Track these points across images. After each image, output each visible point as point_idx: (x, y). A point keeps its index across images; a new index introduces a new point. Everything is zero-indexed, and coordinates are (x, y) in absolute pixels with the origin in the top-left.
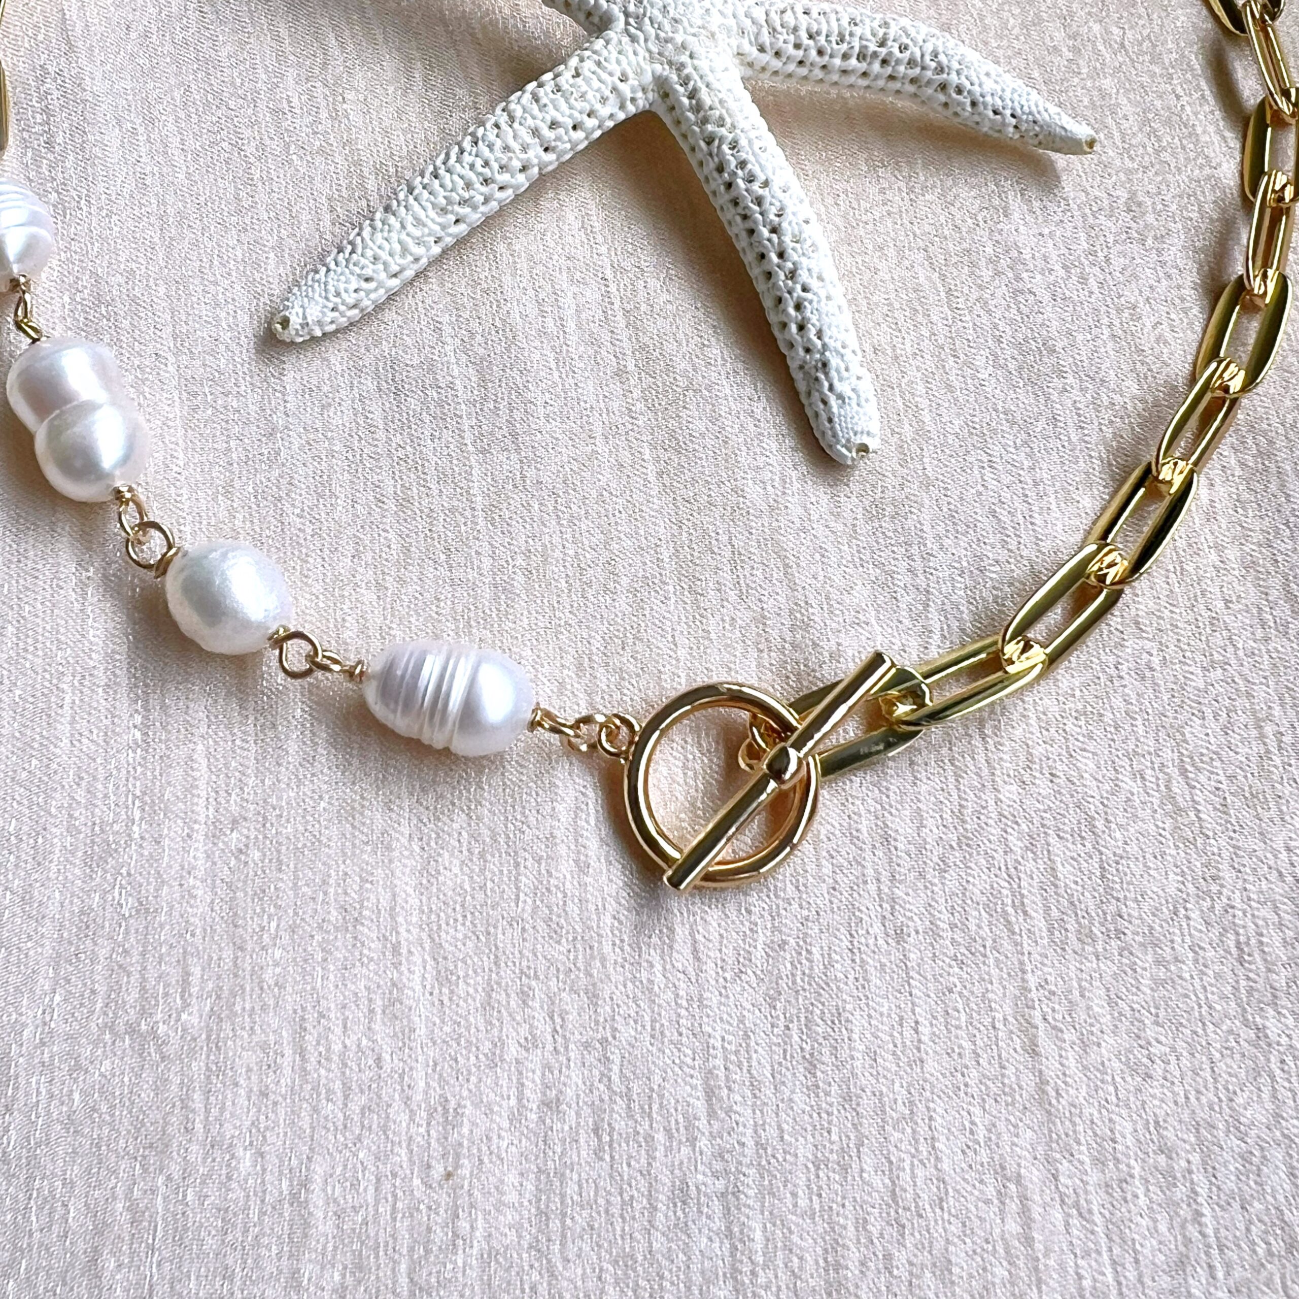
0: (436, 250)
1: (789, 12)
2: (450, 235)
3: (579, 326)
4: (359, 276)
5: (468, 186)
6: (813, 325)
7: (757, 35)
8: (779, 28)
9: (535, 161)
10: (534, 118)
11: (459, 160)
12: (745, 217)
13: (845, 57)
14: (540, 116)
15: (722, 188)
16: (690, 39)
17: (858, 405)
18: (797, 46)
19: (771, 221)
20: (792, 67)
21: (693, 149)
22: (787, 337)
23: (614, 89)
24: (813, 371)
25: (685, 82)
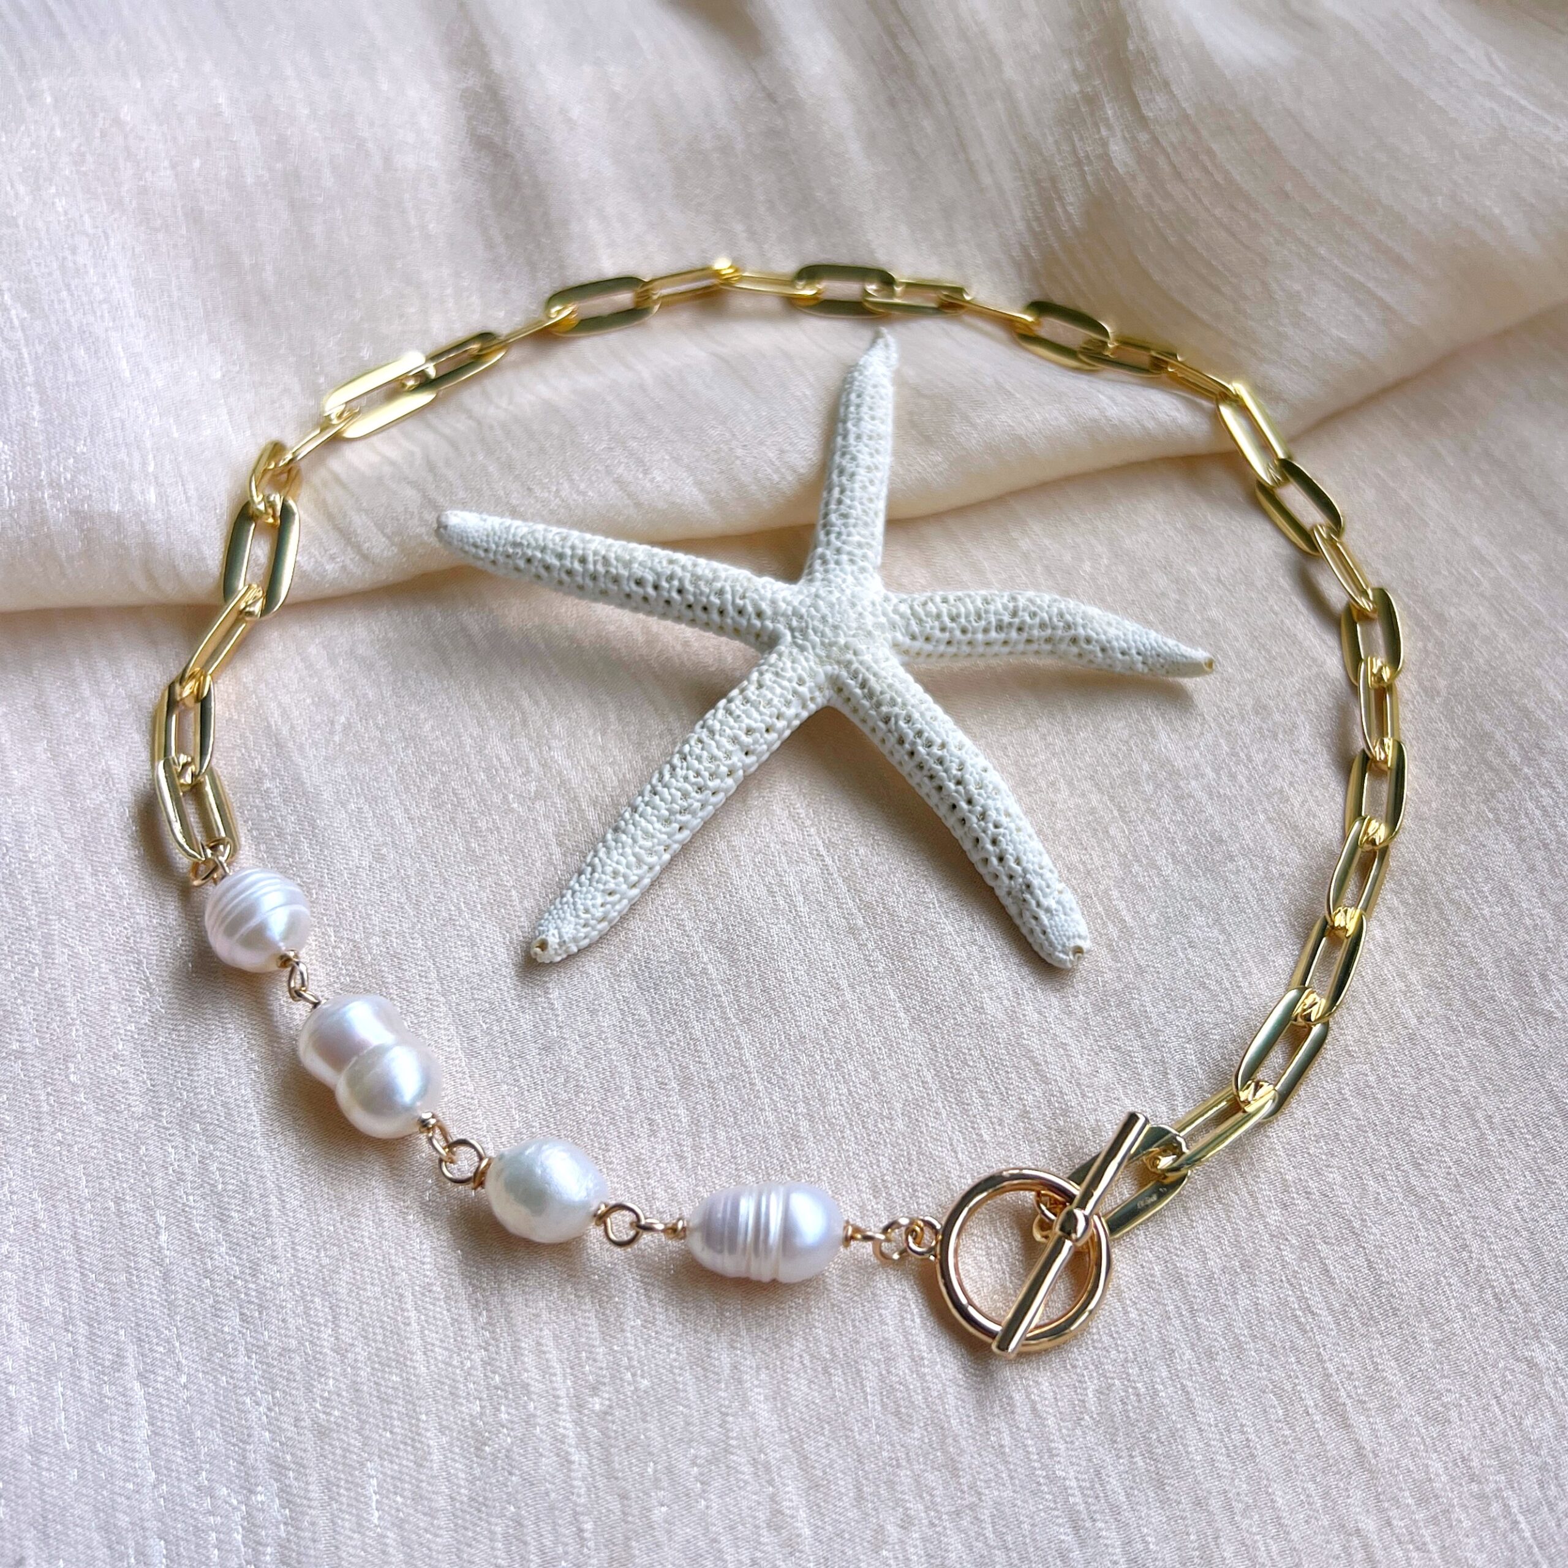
0: (667, 857)
1: (930, 604)
2: (676, 842)
3: (806, 898)
4: (603, 891)
5: (685, 795)
6: (1011, 855)
7: (908, 625)
8: (924, 618)
9: (740, 764)
10: (731, 728)
11: (672, 775)
12: (931, 777)
13: (986, 631)
14: (736, 725)
15: (906, 758)
16: (850, 639)
17: (1065, 914)
18: (943, 629)
19: (955, 776)
20: (942, 648)
21: (873, 730)
22: (991, 869)
23: (795, 693)
24: (1019, 895)
25: (855, 675)
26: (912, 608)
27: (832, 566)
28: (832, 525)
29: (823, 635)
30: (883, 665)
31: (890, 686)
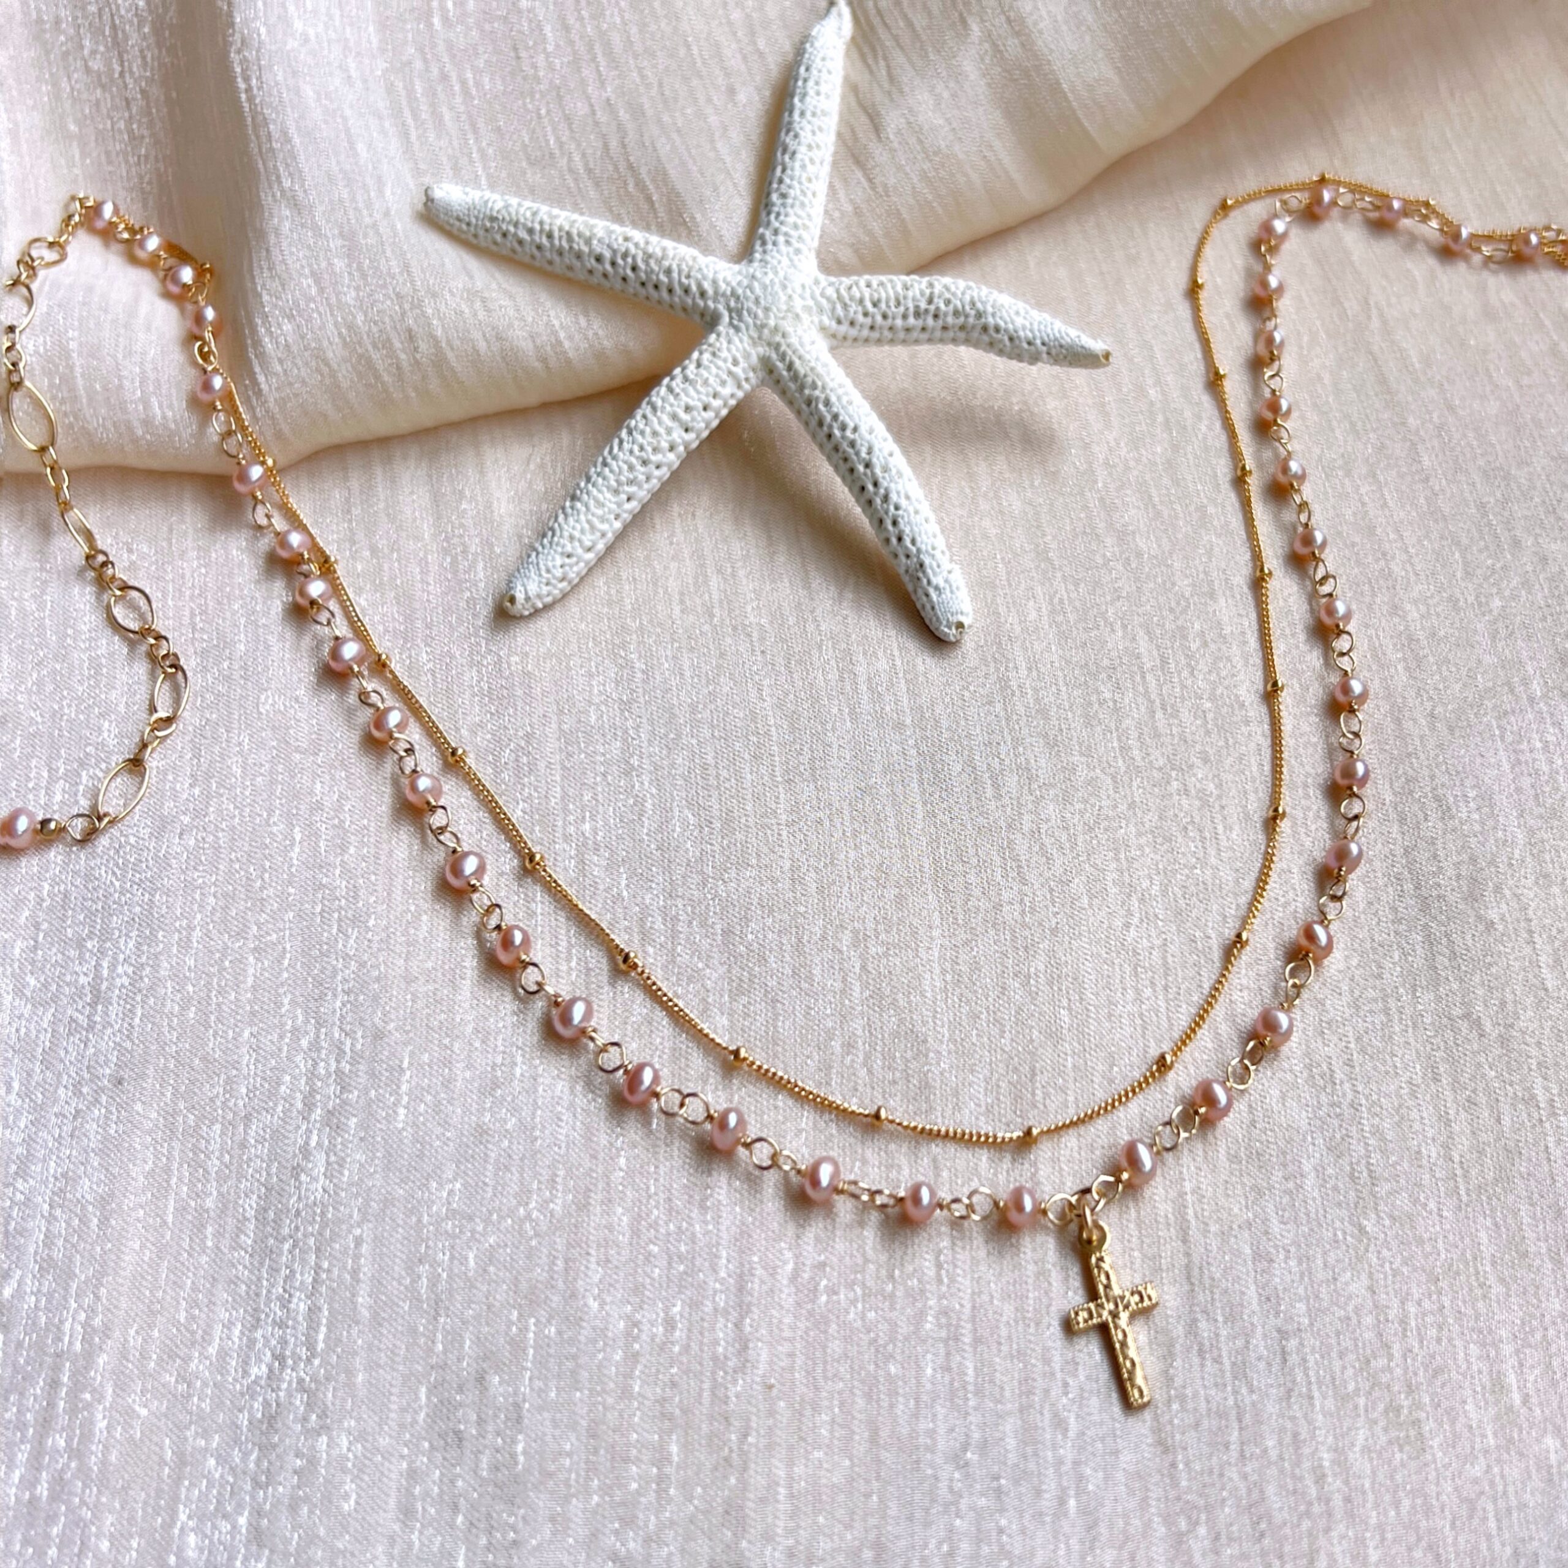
1: (855, 288)
6: (908, 536)
8: (849, 302)
9: (680, 441)
10: (672, 406)
12: (845, 460)
13: (904, 317)
14: (676, 403)
15: (825, 439)
17: (951, 592)
19: (864, 459)
21: (799, 412)
22: (891, 548)
23: (730, 373)
24: (914, 572)
25: (783, 357)
26: (838, 291)
27: (769, 247)
28: (773, 205)
29: (756, 316)
30: (808, 348)
31: (812, 369)
